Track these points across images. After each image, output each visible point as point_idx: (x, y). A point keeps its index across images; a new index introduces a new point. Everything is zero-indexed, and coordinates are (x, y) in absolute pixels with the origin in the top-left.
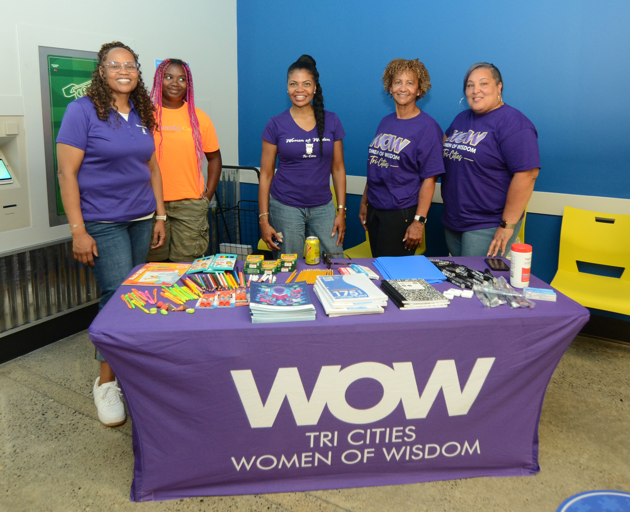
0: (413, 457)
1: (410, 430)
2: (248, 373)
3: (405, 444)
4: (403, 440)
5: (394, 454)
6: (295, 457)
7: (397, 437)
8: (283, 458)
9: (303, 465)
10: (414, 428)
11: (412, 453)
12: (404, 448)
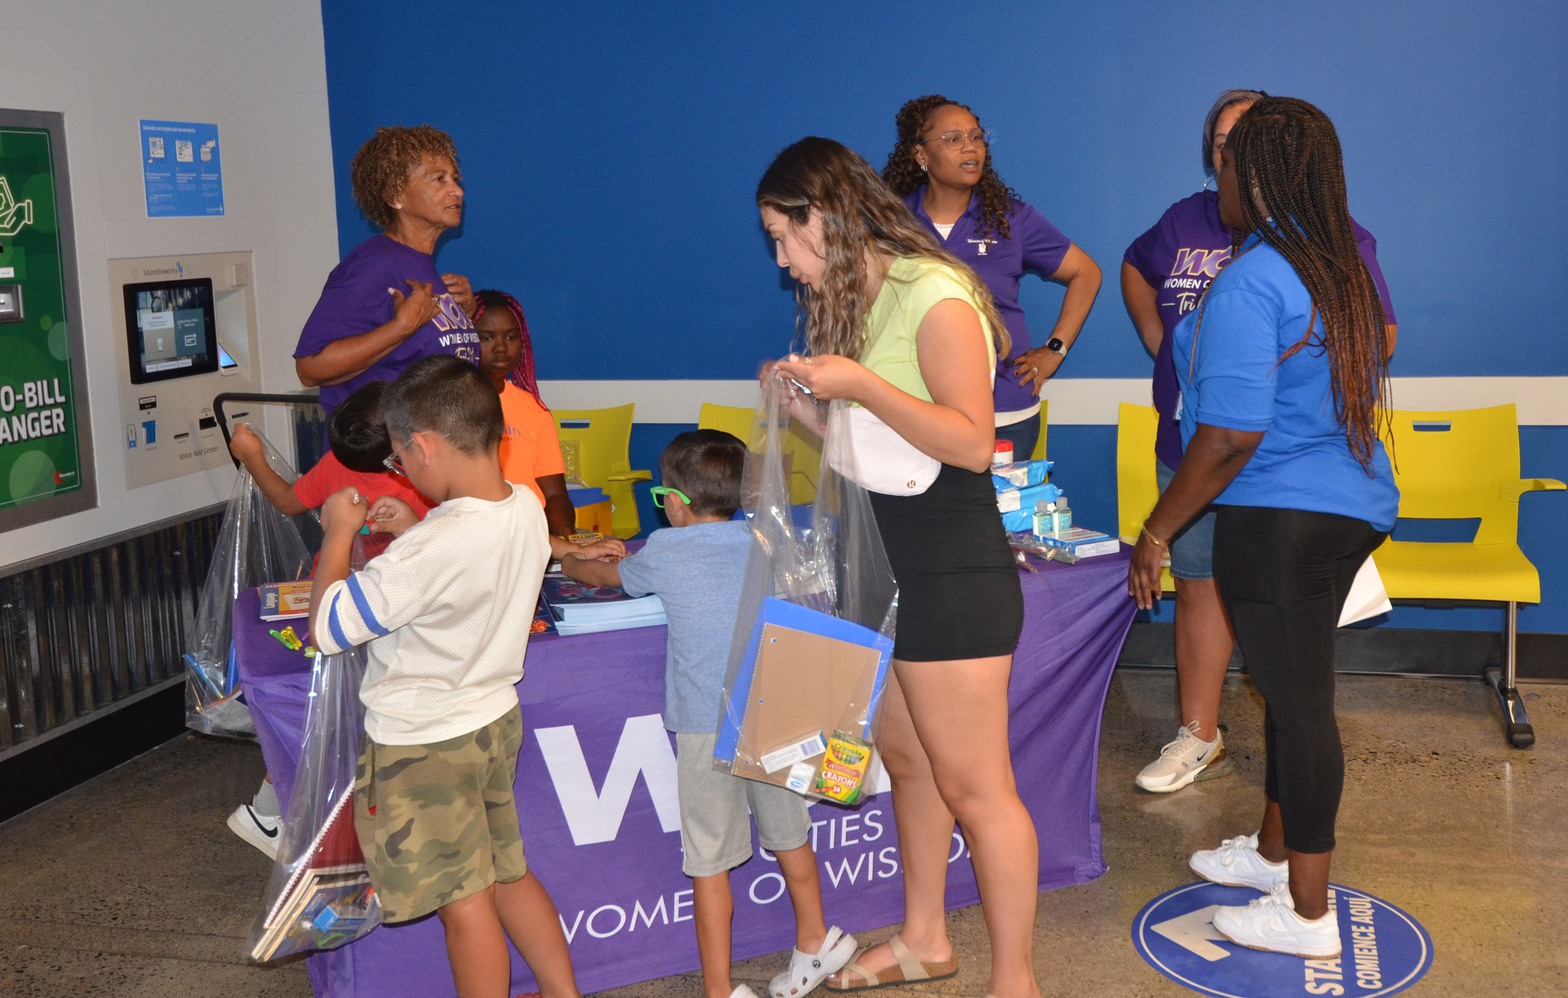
0: (881, 874)
1: (873, 818)
2: (569, 731)
3: (865, 847)
4: (861, 840)
5: (845, 871)
6: (661, 903)
7: (850, 836)
8: (638, 907)
9: (677, 919)
10: (879, 813)
11: (878, 866)
12: (863, 856)
